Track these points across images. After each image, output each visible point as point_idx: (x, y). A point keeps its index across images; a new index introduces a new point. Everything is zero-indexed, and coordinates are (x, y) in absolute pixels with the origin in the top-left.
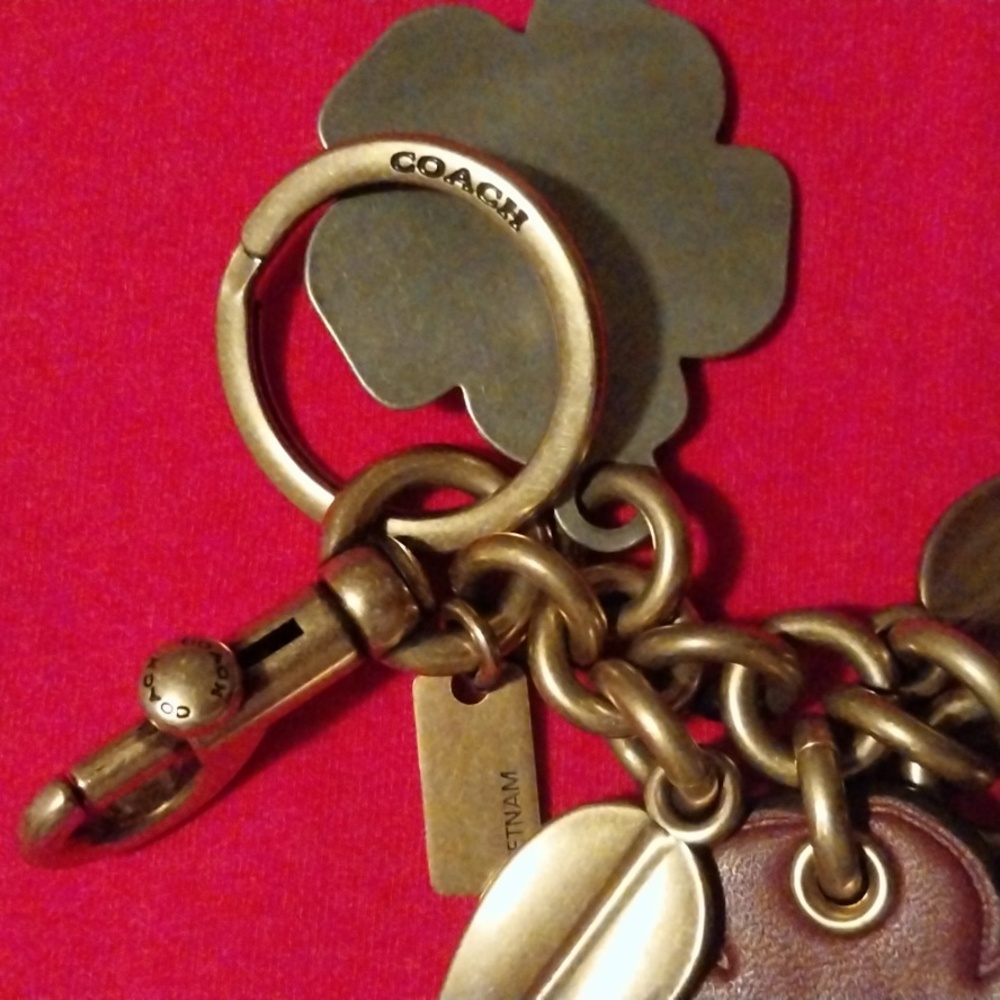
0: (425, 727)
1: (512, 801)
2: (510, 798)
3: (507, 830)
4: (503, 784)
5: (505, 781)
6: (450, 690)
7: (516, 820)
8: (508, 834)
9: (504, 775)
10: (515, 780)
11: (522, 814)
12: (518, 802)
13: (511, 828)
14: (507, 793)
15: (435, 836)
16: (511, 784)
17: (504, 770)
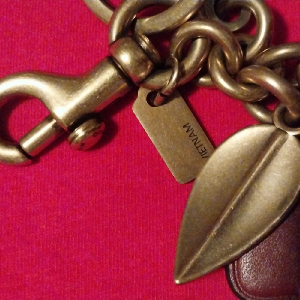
0: (145, 123)
1: (193, 135)
2: (191, 134)
3: (196, 147)
4: (186, 130)
5: (186, 129)
6: (148, 104)
7: (197, 142)
8: (197, 148)
9: (184, 127)
10: (190, 127)
11: (199, 138)
12: (195, 134)
13: (197, 145)
14: (189, 133)
15: (170, 163)
16: (189, 129)
17: (184, 125)
